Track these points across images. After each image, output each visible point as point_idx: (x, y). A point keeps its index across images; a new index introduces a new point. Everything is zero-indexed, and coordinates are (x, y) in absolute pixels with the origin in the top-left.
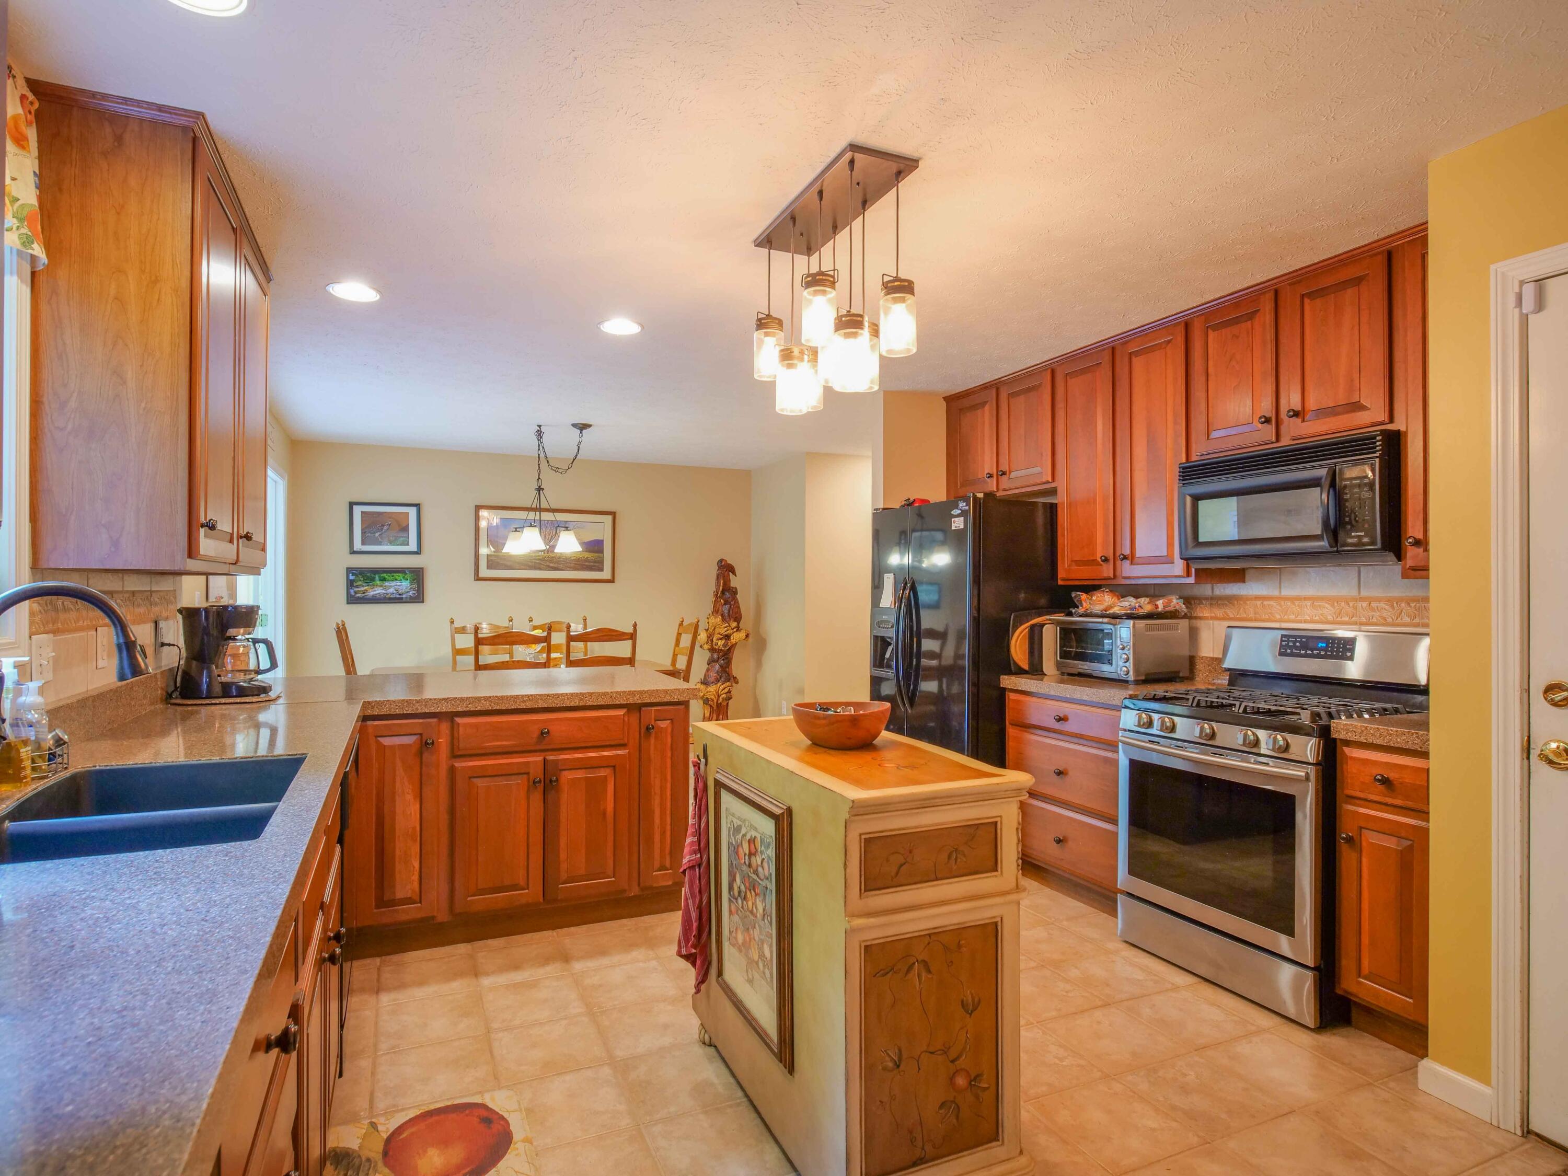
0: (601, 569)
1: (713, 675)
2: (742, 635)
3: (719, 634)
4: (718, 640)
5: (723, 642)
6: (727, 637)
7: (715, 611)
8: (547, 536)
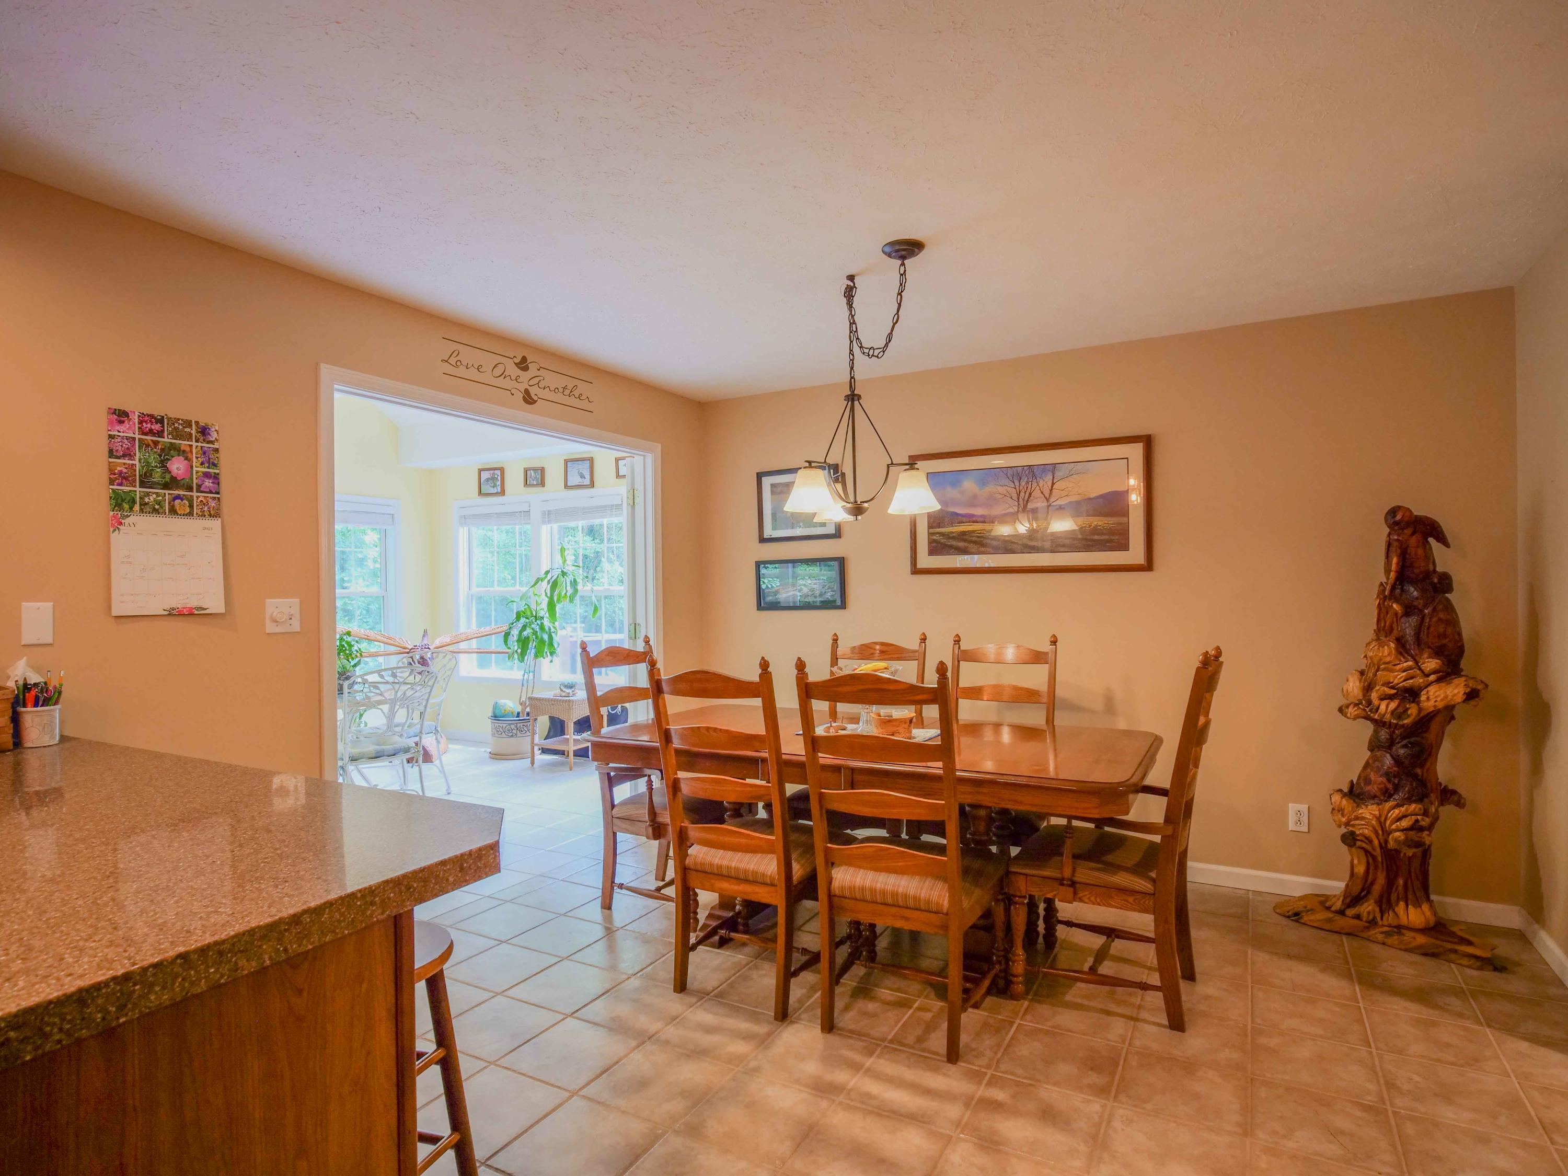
0: (1124, 547)
1: (1378, 781)
2: (1455, 691)
3: (1387, 684)
4: (1382, 699)
5: (1393, 705)
6: (1412, 694)
7: (1383, 630)
8: (1022, 494)
